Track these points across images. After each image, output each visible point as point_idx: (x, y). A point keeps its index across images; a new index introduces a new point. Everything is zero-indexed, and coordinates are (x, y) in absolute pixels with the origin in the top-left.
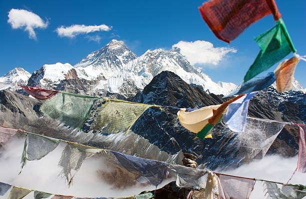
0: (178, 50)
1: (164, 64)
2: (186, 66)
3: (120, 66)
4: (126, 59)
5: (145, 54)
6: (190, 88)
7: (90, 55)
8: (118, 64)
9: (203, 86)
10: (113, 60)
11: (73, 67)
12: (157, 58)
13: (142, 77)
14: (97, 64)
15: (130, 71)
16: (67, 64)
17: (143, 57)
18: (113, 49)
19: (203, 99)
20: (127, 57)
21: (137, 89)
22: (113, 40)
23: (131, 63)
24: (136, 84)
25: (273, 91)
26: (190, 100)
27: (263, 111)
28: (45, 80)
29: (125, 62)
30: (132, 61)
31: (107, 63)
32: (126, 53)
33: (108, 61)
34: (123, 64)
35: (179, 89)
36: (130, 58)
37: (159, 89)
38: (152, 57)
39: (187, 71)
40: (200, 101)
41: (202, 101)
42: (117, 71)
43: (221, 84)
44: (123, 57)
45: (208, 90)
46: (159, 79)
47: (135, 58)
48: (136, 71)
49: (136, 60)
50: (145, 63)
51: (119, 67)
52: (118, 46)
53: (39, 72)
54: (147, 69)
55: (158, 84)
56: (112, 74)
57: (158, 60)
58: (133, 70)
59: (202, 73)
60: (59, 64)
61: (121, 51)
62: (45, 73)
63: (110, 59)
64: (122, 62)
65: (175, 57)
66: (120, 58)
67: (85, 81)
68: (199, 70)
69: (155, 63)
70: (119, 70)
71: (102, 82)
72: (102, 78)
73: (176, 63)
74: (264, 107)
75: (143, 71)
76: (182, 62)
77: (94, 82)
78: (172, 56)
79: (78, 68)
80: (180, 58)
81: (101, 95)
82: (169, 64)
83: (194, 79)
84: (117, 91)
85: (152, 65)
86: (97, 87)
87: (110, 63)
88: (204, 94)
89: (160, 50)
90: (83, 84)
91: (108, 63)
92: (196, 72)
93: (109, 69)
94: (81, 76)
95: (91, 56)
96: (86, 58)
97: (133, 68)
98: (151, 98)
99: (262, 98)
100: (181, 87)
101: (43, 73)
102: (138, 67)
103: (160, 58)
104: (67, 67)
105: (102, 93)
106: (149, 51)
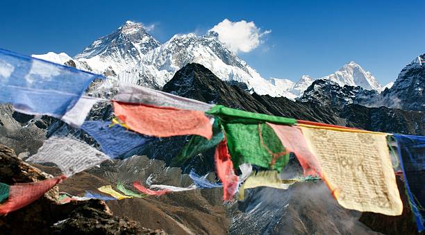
0: (215, 36)
1: (196, 54)
2: (226, 57)
3: (138, 56)
4: (145, 48)
5: (171, 40)
6: (225, 88)
7: (95, 42)
8: (134, 53)
9: (247, 84)
10: (127, 48)
11: (71, 59)
12: (187, 45)
13: (166, 71)
14: (106, 55)
15: (149, 63)
16: (63, 54)
17: (168, 45)
18: (127, 33)
19: (243, 100)
20: (146, 45)
21: (158, 87)
22: (128, 22)
23: (151, 52)
24: (157, 80)
25: (338, 90)
27: (321, 116)
29: (144, 52)
30: (153, 50)
31: (119, 52)
32: (145, 39)
33: (120, 51)
34: (141, 54)
35: (210, 87)
36: (150, 45)
37: (184, 88)
38: (180, 44)
39: (228, 64)
41: (241, 103)
42: (133, 64)
43: (273, 82)
44: (141, 45)
45: (253, 89)
46: (184, 74)
47: (157, 46)
48: (159, 64)
49: (158, 49)
50: (170, 52)
51: (136, 58)
52: (135, 30)
54: (173, 61)
55: (182, 80)
56: (126, 67)
57: (189, 49)
58: (154, 62)
59: (247, 67)
60: (51, 54)
61: (138, 37)
63: (124, 47)
64: (140, 52)
65: (211, 45)
66: (137, 46)
68: (243, 63)
69: (184, 53)
70: (136, 63)
71: (111, 78)
72: (111, 73)
73: (212, 52)
74: (324, 111)
75: (169, 63)
76: (220, 52)
78: (207, 44)
80: (218, 45)
82: (203, 54)
83: (235, 74)
85: (181, 55)
86: (103, 85)
87: (123, 52)
88: (245, 95)
89: (191, 35)
91: (121, 53)
92: (239, 65)
93: (122, 60)
95: (97, 43)
96: (90, 46)
97: (154, 60)
99: (323, 100)
100: (213, 85)
102: (161, 59)
103: (191, 46)
104: (63, 58)
105: (110, 93)
106: (175, 36)
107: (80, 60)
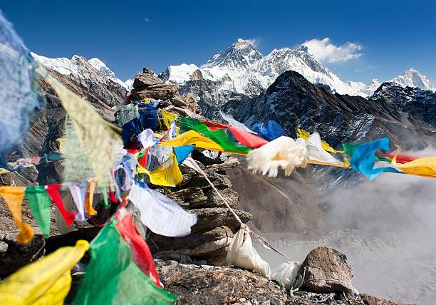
0: (305, 49)
1: (291, 64)
2: (313, 66)
3: (247, 66)
4: (252, 59)
5: (272, 52)
6: (314, 89)
8: (244, 64)
9: (330, 86)
10: (239, 60)
11: (198, 68)
12: (284, 57)
13: (268, 77)
14: (223, 65)
15: (256, 71)
16: (192, 65)
17: (269, 57)
18: (239, 48)
19: (328, 99)
20: (253, 57)
21: (262, 89)
22: (239, 40)
23: (257, 62)
24: (262, 84)
25: (401, 91)
26: (314, 100)
27: (388, 110)
28: (170, 81)
29: (251, 62)
31: (233, 63)
32: (252, 53)
34: (249, 64)
35: (303, 89)
36: (255, 57)
37: (283, 89)
38: (279, 56)
39: (315, 70)
40: (324, 101)
41: (327, 101)
42: (243, 71)
43: (350, 84)
44: (249, 57)
45: (335, 90)
46: (283, 79)
47: (261, 58)
48: (263, 71)
49: (262, 60)
50: (271, 62)
51: (245, 67)
52: (244, 46)
53: (165, 74)
54: (273, 69)
55: (282, 84)
56: (238, 74)
57: (285, 60)
58: (259, 70)
59: (330, 73)
60: (184, 65)
61: (247, 51)
62: (171, 74)
63: (236, 59)
64: (248, 62)
65: (302, 56)
66: (246, 58)
67: (210, 82)
68: (326, 70)
69: (282, 62)
70: (246, 71)
71: (227, 83)
72: (228, 79)
73: (303, 62)
74: (390, 107)
75: (270, 70)
76: (309, 62)
77: (220, 83)
78: (299, 55)
79: (203, 69)
80: (307, 56)
81: (226, 95)
82: (296, 63)
83: (320, 79)
84: (242, 92)
85: (279, 64)
86: (222, 88)
87: (236, 63)
88: (329, 95)
89: (287, 49)
90: (208, 86)
92: (323, 71)
93: (235, 69)
94: (206, 77)
95: (216, 56)
96: (211, 59)
97: (259, 68)
98: (274, 98)
99: (389, 98)
100: (305, 87)
101: (168, 75)
102: (264, 67)
103: (287, 57)
104: (192, 68)
106: (275, 50)
107: (205, 69)
